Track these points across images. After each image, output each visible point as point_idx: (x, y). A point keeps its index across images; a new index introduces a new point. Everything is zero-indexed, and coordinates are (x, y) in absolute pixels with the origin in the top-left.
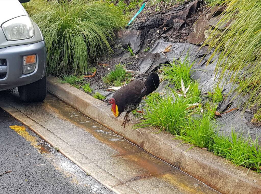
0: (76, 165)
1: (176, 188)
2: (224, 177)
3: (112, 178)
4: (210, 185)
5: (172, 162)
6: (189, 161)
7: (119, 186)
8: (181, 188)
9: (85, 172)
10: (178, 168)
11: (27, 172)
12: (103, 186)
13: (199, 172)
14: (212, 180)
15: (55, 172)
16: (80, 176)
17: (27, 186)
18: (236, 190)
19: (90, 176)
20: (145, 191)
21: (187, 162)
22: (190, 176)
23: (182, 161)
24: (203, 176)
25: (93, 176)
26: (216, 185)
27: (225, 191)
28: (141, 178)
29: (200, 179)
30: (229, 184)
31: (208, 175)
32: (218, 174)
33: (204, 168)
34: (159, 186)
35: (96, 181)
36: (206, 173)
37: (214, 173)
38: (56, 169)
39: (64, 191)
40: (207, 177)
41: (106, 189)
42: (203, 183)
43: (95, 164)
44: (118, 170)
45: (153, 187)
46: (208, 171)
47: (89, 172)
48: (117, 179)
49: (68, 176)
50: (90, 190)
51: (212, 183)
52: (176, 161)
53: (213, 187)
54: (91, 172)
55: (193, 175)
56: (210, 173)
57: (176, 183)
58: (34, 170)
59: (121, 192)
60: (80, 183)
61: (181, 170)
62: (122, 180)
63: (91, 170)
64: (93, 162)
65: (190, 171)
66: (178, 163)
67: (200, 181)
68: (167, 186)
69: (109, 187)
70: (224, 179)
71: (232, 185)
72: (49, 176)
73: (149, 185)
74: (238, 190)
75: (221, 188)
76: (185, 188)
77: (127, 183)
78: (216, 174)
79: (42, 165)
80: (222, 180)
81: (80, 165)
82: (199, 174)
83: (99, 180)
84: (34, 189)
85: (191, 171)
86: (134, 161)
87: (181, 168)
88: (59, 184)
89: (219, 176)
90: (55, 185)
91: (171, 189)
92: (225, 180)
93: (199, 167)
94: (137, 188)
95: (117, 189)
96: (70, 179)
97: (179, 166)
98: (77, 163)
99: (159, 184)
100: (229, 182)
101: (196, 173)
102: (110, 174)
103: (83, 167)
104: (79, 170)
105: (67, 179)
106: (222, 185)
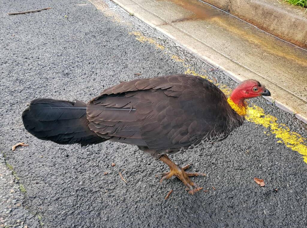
0: (118, 6)
1: (225, 29)
2: (279, 17)
3: (157, 18)
4: (262, 28)
5: (221, 6)
6: (240, 3)
7: (164, 26)
8: (230, 30)
9: (128, 12)
10: (228, 12)
11: (67, 10)
12: (147, 25)
13: (251, 14)
14: (265, 22)
15: (96, 11)
16: (123, 15)
17: (66, 21)
18: (291, 31)
19: (133, 15)
20: (192, 31)
21: (239, 4)
22: (241, 20)
23: (232, 3)
24: (255, 18)
25: (136, 16)
26: (269, 27)
27: (279, 33)
28: (188, 19)
29: (252, 22)
30: (284, 25)
31: (260, 16)
32: (272, 15)
33: (256, 8)
34: (207, 28)
35: (139, 21)
36: (259, 15)
37: (267, 13)
38: (98, 8)
39: (105, 27)
40: (259, 19)
41: (150, 27)
42: (255, 27)
43: (138, 6)
44: (163, 12)
45: (200, 28)
46: (261, 12)
47: (132, 12)
48: (162, 20)
49: (110, 15)
50: (133, 29)
51: (265, 26)
52: (225, 5)
53: (266, 29)
54: (135, 12)
55: (244, 18)
56: (263, 14)
57: (226, 26)
58: (74, 9)
59: (166, 30)
60: (123, 22)
61: (231, 14)
62: (167, 20)
63: (134, 11)
64: (136, 4)
65: (240, 13)
66: (228, 6)
67: (252, 24)
68: (215, 28)
69: (153, 26)
70: (279, 19)
71: (288, 26)
72: (90, 14)
73: (196, 26)
74: (294, 30)
75: (274, 29)
76: (235, 30)
77: (173, 24)
78: (269, 15)
79: (83, 5)
80: (276, 20)
81: (122, 6)
82: (251, 17)
83: (143, 20)
84: (74, 24)
85: (242, 14)
86: (180, 5)
87: (231, 11)
88: (100, 21)
89: (273, 17)
90: (96, 22)
91: (220, 31)
92: (280, 21)
93: (251, 9)
94: (183, 28)
95: (162, 28)
96: (112, 18)
97: (229, 10)
98: (119, 4)
99: (207, 26)
100: (284, 22)
101: (247, 16)
102: (154, 15)
103: (126, 8)
104: (121, 10)
105: (109, 18)
106: (276, 26)
